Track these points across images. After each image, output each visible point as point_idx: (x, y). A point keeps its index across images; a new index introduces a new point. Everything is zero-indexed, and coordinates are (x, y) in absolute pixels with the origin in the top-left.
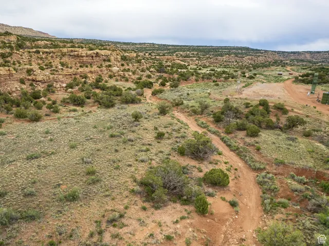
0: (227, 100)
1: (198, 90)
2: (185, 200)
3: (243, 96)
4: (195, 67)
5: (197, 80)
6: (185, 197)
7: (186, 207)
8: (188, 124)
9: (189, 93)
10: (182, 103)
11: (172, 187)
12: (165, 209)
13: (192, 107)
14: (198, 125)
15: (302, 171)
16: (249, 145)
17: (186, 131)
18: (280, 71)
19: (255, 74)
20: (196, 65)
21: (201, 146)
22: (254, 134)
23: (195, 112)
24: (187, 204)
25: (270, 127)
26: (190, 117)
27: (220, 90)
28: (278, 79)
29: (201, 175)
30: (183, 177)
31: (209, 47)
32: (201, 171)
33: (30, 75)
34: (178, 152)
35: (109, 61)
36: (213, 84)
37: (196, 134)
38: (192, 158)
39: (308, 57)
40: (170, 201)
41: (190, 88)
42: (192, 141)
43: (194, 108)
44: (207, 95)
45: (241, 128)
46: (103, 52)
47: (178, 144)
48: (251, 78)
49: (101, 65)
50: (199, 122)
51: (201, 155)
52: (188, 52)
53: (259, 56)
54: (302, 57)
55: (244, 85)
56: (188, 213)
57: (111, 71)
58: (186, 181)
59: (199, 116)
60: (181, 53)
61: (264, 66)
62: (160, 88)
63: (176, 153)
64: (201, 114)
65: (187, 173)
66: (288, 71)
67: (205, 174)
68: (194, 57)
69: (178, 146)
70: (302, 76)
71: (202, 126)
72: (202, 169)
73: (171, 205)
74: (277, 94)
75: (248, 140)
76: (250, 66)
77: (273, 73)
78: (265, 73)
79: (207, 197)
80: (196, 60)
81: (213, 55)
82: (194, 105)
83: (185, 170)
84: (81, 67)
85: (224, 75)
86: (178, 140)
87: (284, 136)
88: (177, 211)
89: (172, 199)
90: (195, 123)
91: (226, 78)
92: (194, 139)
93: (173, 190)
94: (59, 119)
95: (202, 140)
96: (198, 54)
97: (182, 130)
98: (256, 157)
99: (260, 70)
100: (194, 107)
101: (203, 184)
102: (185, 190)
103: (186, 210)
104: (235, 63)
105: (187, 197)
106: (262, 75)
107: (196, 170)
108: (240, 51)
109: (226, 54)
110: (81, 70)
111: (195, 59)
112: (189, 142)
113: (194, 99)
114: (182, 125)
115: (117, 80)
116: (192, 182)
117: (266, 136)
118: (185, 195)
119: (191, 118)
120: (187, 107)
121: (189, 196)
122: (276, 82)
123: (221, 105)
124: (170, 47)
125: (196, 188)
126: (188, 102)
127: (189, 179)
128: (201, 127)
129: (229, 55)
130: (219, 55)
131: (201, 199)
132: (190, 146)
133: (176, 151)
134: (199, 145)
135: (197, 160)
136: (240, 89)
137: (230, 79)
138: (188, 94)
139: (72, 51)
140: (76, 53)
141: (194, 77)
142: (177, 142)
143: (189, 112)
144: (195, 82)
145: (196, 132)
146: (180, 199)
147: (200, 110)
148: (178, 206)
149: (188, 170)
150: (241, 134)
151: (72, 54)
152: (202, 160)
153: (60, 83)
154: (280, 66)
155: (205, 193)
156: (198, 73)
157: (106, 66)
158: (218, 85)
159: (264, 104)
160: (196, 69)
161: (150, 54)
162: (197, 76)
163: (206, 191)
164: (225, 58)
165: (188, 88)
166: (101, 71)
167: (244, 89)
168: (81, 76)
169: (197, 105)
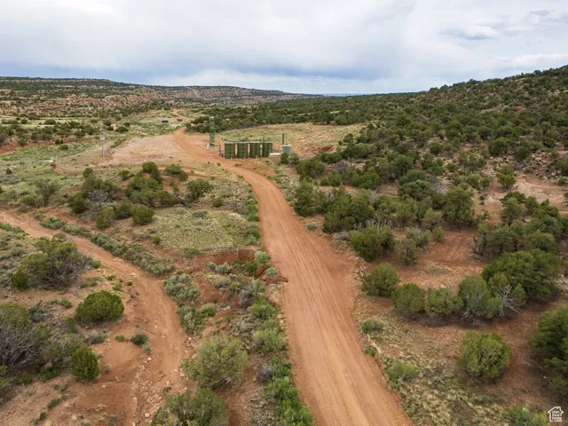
0: (88, 172)
1: (28, 161)
2: (51, 370)
3: (115, 162)
4: (13, 118)
5: (22, 144)
6: (49, 365)
7: (56, 381)
8: (22, 228)
9: (11, 169)
11: (15, 357)
12: (11, 405)
13: (23, 194)
14: (44, 226)
15: (222, 257)
16: (142, 238)
17: (20, 242)
18: (164, 117)
19: (128, 125)
20: (15, 114)
21: (57, 262)
22: (145, 220)
23: (32, 203)
24: (55, 376)
25: (168, 203)
26: (23, 215)
27: (72, 157)
28: (163, 128)
29: (71, 312)
30: (35, 328)
31: (35, 79)
32: (69, 306)
34: (13, 286)
36: (57, 147)
37: (42, 244)
38: (45, 289)
39: (197, 94)
40: (18, 384)
41: (11, 159)
42: (37, 257)
43: (27, 196)
44: (49, 168)
45: (122, 215)
47: (9, 271)
48: (122, 130)
50: (45, 219)
51: (62, 277)
53: (128, 94)
54: (189, 95)
55: (112, 143)
56: (63, 390)
58: (43, 334)
59: (42, 209)
61: (140, 109)
63: (9, 288)
64: (46, 205)
65: (42, 319)
66: (175, 116)
67: (78, 308)
68: (6, 99)
69: (10, 275)
70: (195, 123)
71: (52, 225)
72: (70, 301)
73: (20, 392)
74: (168, 152)
75: (138, 231)
76: (117, 111)
77: (155, 120)
78: (142, 122)
79: (91, 347)
80: (12, 104)
81: (45, 94)
82: (27, 189)
83: (36, 314)
85: (75, 130)
86: (8, 263)
87: (189, 212)
88: (38, 397)
89: (21, 380)
90: (36, 224)
91: (80, 135)
92: (41, 252)
93: (18, 360)
95: (57, 250)
96: (12, 94)
97: (13, 242)
98: (157, 255)
99: (135, 117)
100: (27, 193)
101: (78, 327)
102: (45, 351)
103: (56, 387)
104: (90, 109)
105: (53, 362)
106: (139, 124)
107: (60, 307)
108: (95, 87)
109: (71, 93)
111: (8, 102)
112: (33, 260)
113: (23, 180)
114: (9, 233)
116: (56, 332)
117: (163, 218)
118: (48, 360)
119: (26, 215)
120: (13, 196)
121: (56, 360)
122: (162, 133)
123: (79, 182)
125: (66, 339)
126: (11, 186)
127: (48, 327)
128: (51, 228)
129: (77, 93)
130: (56, 95)
131: (80, 355)
132: (35, 267)
133: (7, 285)
134: (53, 260)
135: (56, 289)
136: (108, 151)
137: (87, 136)
138: (9, 172)
141: (14, 139)
142: (6, 268)
143: (18, 205)
144: (19, 148)
145: (42, 239)
146: (38, 371)
147: (41, 197)
148: (39, 387)
149: (43, 312)
150: (125, 225)
152: (66, 286)
154: (163, 110)
155: (87, 341)
156: (22, 130)
158: (66, 148)
159: (150, 169)
160: (15, 122)
162: (19, 136)
163: (87, 337)
164: (70, 99)
165: (7, 160)
167: (114, 149)
169: (33, 190)
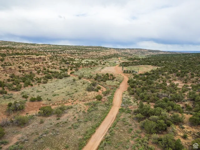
3: (102, 72)
18: (116, 60)
19: (105, 63)
22: (105, 81)
25: (109, 80)
28: (114, 64)
31: (81, 46)
35: (45, 60)
36: (90, 68)
39: (129, 51)
44: (90, 73)
48: (104, 64)
49: (43, 62)
52: (72, 50)
53: (107, 52)
55: (101, 68)
60: (68, 51)
66: (119, 60)
70: (122, 63)
74: (112, 71)
76: (103, 57)
77: (113, 61)
78: (109, 62)
85: (93, 64)
87: (111, 81)
90: (90, 81)
91: (94, 66)
99: (108, 60)
104: (96, 56)
106: (108, 62)
108: (98, 49)
109: (91, 51)
122: (113, 66)
123: (95, 75)
124: (60, 47)
129: (93, 51)
130: (87, 52)
136: (100, 70)
137: (96, 66)
141: (81, 66)
144: (82, 68)
153: (34, 71)
154: (116, 58)
157: (45, 63)
158: (92, 69)
159: (107, 74)
161: (54, 53)
164: (91, 53)
167: (102, 70)
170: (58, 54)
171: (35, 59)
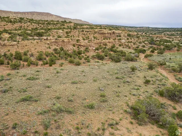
1: (178, 56)
2: (161, 125)
4: (178, 42)
5: (178, 50)
6: (161, 123)
7: (161, 130)
8: (168, 77)
9: (171, 58)
10: (165, 64)
11: (152, 114)
12: (146, 127)
13: (172, 67)
14: (176, 79)
17: (166, 81)
20: (179, 40)
21: (177, 92)
23: (174, 70)
24: (162, 128)
26: (170, 73)
29: (175, 112)
30: (161, 109)
32: (175, 109)
33: (78, 42)
34: (159, 94)
35: (120, 36)
37: (173, 85)
38: (169, 99)
40: (150, 123)
41: (172, 55)
42: (170, 88)
43: (173, 68)
46: (117, 32)
47: (159, 89)
49: (115, 39)
50: (177, 77)
51: (177, 98)
52: (173, 32)
56: (162, 134)
57: (120, 42)
58: (163, 113)
59: (177, 73)
60: (168, 33)
62: (150, 53)
63: (157, 94)
64: (179, 72)
65: (164, 108)
67: (179, 112)
68: (178, 35)
69: (159, 90)
71: (179, 80)
72: (176, 108)
73: (149, 125)
79: (178, 127)
80: (179, 37)
82: (174, 65)
83: (163, 106)
84: (104, 39)
86: (160, 86)
88: (154, 130)
89: (151, 122)
90: (174, 78)
92: (172, 87)
93: (152, 116)
94: (89, 65)
95: (178, 89)
97: (164, 81)
100: (174, 67)
101: (176, 118)
102: (161, 118)
103: (160, 132)
105: (162, 123)
107: (171, 107)
110: (104, 41)
111: (178, 36)
112: (168, 89)
113: (174, 62)
114: (163, 78)
115: (123, 48)
116: (167, 114)
118: (161, 122)
119: (171, 74)
120: (169, 67)
121: (164, 123)
124: (160, 29)
125: (170, 119)
126: (169, 63)
127: (165, 112)
128: (179, 81)
131: (173, 127)
132: (168, 91)
133: (157, 93)
134: (175, 91)
135: (173, 101)
138: (170, 59)
139: (100, 31)
140: (102, 32)
141: (176, 48)
142: (159, 87)
143: (169, 70)
144: (177, 52)
145: (174, 83)
146: (157, 123)
147: (179, 69)
148: (155, 128)
149: (165, 106)
151: (100, 32)
152: (177, 102)
153: (92, 47)
155: (178, 124)
156: (180, 46)
157: (118, 39)
160: (178, 43)
161: (146, 33)
162: (178, 48)
163: (178, 123)
165: (171, 55)
166: (115, 42)
168: (103, 44)
169: (176, 66)
170: (150, 35)
171: (105, 34)
